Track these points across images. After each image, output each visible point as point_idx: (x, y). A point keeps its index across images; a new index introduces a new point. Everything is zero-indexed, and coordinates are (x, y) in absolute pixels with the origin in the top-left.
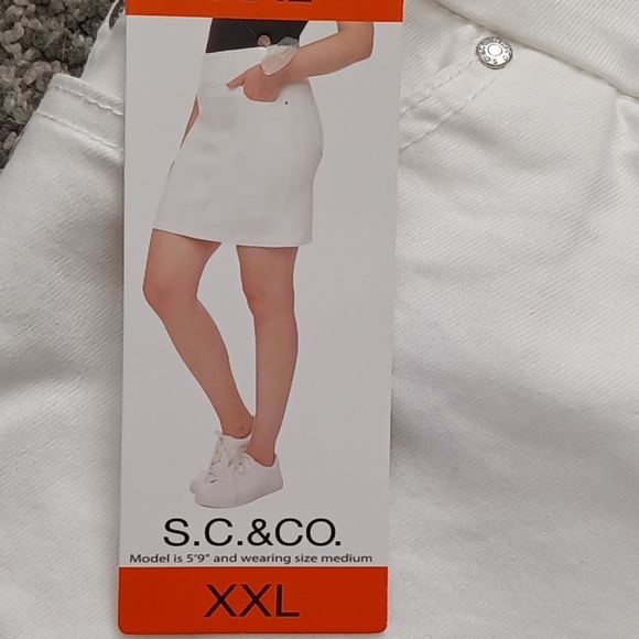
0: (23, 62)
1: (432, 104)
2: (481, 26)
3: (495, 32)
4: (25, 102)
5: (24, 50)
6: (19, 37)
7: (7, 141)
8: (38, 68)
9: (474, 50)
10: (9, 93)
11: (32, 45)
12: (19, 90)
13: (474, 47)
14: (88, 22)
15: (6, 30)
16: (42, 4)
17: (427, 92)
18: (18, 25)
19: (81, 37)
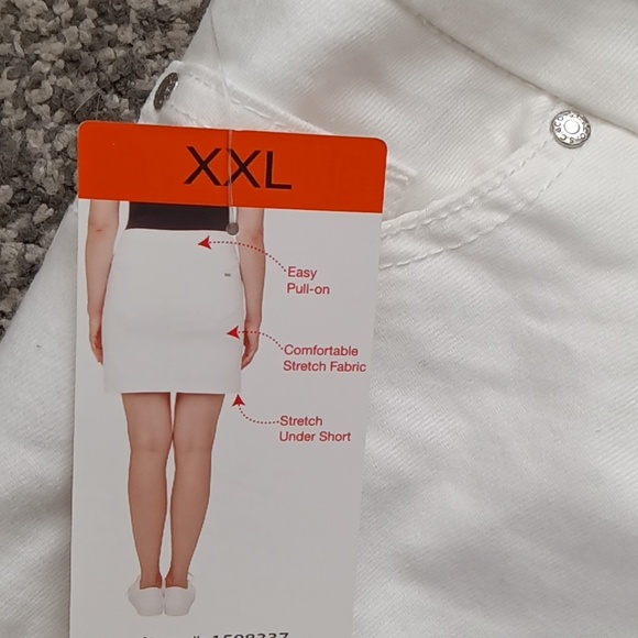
0: (52, 125)
1: (503, 194)
2: (556, 97)
3: (571, 105)
4: (56, 172)
5: (53, 111)
6: (47, 97)
7: (37, 213)
8: (69, 132)
9: (549, 126)
10: (39, 160)
11: (62, 106)
12: (49, 156)
13: (549, 121)
14: (122, 82)
15: (32, 89)
16: (72, 61)
17: (498, 181)
18: (46, 84)
19: (116, 98)
